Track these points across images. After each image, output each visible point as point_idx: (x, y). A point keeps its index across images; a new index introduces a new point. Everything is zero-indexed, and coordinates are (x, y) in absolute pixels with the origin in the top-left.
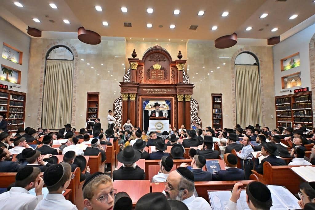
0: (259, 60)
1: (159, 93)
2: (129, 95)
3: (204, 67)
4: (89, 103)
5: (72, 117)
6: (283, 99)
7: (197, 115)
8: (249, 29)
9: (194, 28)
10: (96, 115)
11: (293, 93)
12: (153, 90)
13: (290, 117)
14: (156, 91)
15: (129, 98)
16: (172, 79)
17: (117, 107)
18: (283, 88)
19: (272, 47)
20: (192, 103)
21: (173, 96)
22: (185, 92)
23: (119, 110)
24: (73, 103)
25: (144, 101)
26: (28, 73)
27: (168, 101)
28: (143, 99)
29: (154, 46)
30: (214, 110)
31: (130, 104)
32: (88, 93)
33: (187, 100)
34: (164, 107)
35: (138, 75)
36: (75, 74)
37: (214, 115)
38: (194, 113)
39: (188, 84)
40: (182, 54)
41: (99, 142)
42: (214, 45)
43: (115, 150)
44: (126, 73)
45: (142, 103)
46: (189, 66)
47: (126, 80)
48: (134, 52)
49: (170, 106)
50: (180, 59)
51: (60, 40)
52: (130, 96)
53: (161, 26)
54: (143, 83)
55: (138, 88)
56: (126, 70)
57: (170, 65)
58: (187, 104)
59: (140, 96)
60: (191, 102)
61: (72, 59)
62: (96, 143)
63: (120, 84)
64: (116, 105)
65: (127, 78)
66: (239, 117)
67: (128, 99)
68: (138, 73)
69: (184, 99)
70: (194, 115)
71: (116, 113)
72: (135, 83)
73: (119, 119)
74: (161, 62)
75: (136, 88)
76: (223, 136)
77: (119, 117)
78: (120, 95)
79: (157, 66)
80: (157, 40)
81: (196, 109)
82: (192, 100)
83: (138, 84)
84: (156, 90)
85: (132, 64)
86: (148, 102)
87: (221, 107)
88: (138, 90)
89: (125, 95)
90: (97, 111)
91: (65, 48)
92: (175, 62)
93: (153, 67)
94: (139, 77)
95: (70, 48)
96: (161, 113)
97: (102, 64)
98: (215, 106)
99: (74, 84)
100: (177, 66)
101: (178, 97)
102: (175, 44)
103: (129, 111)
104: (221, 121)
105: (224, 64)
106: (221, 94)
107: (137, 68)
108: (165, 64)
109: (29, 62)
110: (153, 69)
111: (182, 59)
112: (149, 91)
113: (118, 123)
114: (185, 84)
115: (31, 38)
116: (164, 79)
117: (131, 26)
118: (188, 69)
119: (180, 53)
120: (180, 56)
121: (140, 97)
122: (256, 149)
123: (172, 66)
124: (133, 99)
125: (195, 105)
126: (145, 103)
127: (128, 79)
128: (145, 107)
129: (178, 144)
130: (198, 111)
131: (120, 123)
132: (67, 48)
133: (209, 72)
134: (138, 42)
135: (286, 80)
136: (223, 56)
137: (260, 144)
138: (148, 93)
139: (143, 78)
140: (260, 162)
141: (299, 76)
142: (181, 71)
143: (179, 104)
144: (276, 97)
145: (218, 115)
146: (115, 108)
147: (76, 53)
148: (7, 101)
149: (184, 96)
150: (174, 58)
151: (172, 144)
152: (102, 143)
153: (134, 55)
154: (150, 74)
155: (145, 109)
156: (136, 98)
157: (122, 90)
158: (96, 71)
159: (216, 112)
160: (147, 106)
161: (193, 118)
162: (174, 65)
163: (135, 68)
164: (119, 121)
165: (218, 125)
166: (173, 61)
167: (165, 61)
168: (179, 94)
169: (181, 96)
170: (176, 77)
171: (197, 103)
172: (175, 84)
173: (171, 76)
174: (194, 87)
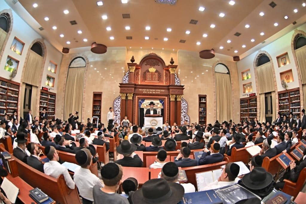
0: (230, 70)
1: (154, 93)
2: (127, 95)
3: (192, 72)
4: (94, 101)
5: (82, 112)
6: (244, 100)
7: (187, 113)
8: (221, 48)
9: (182, 41)
10: (99, 111)
11: (249, 96)
12: (148, 90)
13: (247, 114)
14: (151, 91)
15: (127, 97)
16: (165, 81)
17: (117, 105)
18: (244, 93)
19: (236, 63)
20: (183, 102)
21: (166, 96)
22: (176, 93)
23: (118, 108)
24: (83, 101)
25: (140, 100)
26: (58, 79)
27: (162, 101)
28: (139, 99)
29: (150, 53)
30: (200, 109)
31: (128, 102)
32: (94, 92)
33: (178, 100)
34: (158, 105)
35: (135, 77)
36: (85, 78)
37: (200, 113)
38: (184, 111)
39: (179, 86)
40: (174, 61)
41: (103, 135)
42: (199, 55)
43: (116, 142)
44: (125, 75)
45: (138, 102)
46: (180, 70)
47: (124, 81)
48: (133, 58)
49: (163, 104)
50: (172, 64)
51: (78, 53)
52: (128, 95)
53: (156, 39)
54: (139, 84)
55: (135, 88)
56: (125, 73)
57: (164, 69)
58: (178, 103)
59: (137, 95)
60: (182, 101)
61: (84, 66)
62: (101, 136)
63: (120, 85)
64: (115, 103)
65: (126, 79)
66: (218, 114)
67: (126, 98)
68: (136, 75)
69: (176, 98)
70: (184, 113)
71: (115, 110)
72: (132, 84)
73: (118, 116)
74: (156, 66)
75: (133, 89)
76: (207, 130)
77: (118, 114)
78: (119, 94)
79: (152, 70)
80: (152, 48)
81: (186, 108)
82: (182, 100)
83: (135, 85)
84: (151, 90)
85: (130, 67)
86: (144, 101)
87: (206, 106)
88: (134, 90)
89: (123, 95)
90: (100, 108)
91: (81, 58)
92: (168, 67)
93: (148, 70)
94: (136, 79)
95: (84, 58)
97: (106, 69)
98: (202, 105)
99: (84, 86)
100: (169, 70)
101: (171, 97)
102: (168, 52)
103: (127, 109)
104: (205, 118)
105: (207, 71)
106: (206, 95)
107: (135, 71)
108: (159, 68)
109: (60, 71)
110: (149, 72)
111: (173, 64)
113: (117, 119)
114: (177, 86)
115: (63, 55)
116: (159, 80)
117: (132, 39)
118: (179, 73)
119: (172, 60)
120: (172, 62)
121: (137, 96)
122: (229, 139)
123: (165, 70)
124: (130, 98)
125: (185, 104)
126: (141, 102)
127: (126, 80)
128: (140, 106)
129: (170, 138)
131: (119, 119)
132: (82, 58)
133: (196, 76)
134: (137, 50)
135: (245, 87)
136: (206, 65)
137: (232, 135)
138: (144, 92)
139: (140, 80)
140: (230, 148)
141: (251, 85)
142: (173, 74)
143: (172, 103)
144: (241, 99)
145: (203, 112)
146: (115, 106)
147: (88, 61)
148: (47, 99)
149: (176, 96)
150: (167, 63)
151: (165, 138)
152: (106, 136)
153: (133, 60)
154: (146, 76)
155: (140, 107)
156: (133, 97)
157: (121, 90)
158: (100, 74)
159: (202, 111)
160: (142, 105)
161: (183, 115)
162: (167, 69)
163: (133, 71)
164: (118, 117)
165: (203, 121)
166: (166, 65)
167: (159, 65)
168: (171, 94)
169: (173, 96)
170: (168, 79)
171: (187, 103)
172: (168, 85)
173: (164, 78)
174: (184, 88)
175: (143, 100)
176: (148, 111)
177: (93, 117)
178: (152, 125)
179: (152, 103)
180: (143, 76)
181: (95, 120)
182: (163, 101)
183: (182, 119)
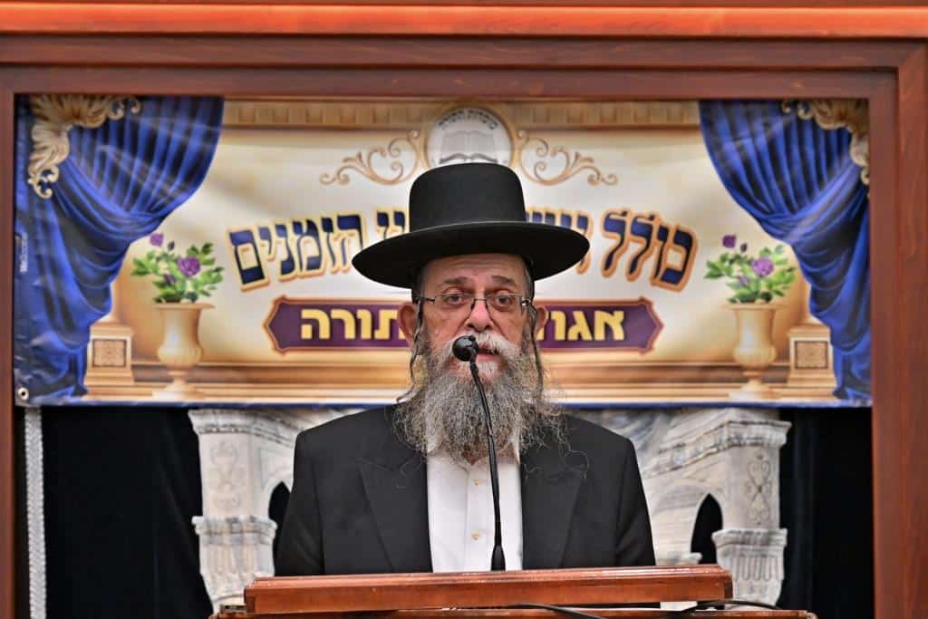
25: (53, 151)
28: (11, 85)
34: (665, 303)
86: (194, 172)
128: (75, 325)
160: (132, 287)
175: (162, 138)
182: (837, 146)
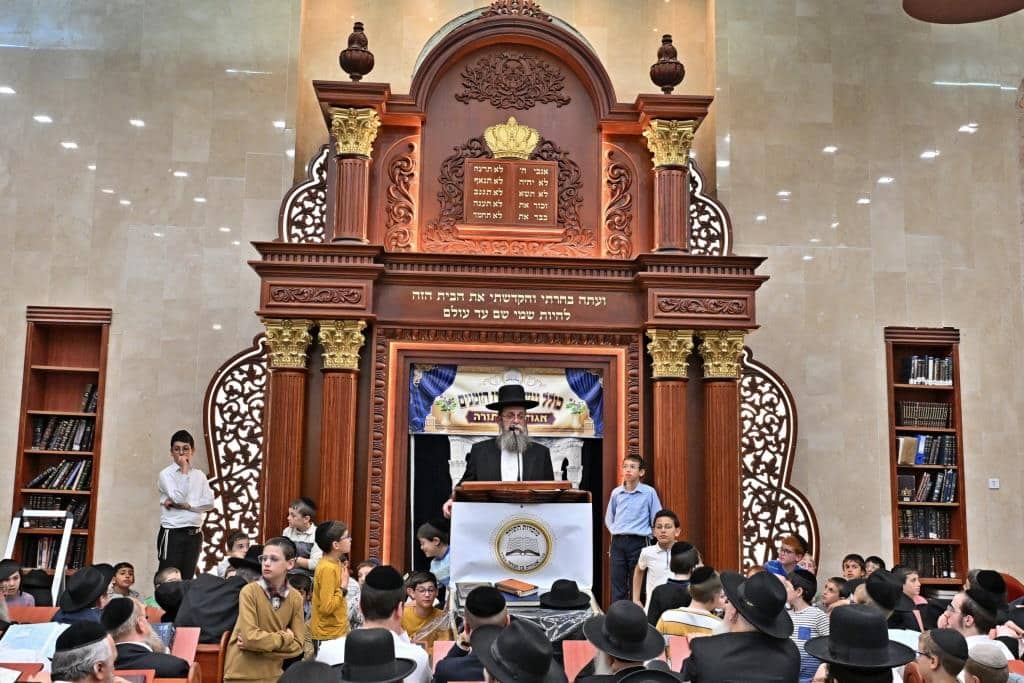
1: (526, 316)
2: (314, 331)
3: (830, 149)
4: (39, 383)
7: (784, 475)
10: (81, 467)
12: (481, 298)
14: (501, 306)
15: (314, 349)
16: (612, 226)
17: (234, 414)
20: (753, 387)
21: (622, 342)
22: (700, 316)
23: (243, 434)
25: (419, 376)
27: (585, 378)
28: (410, 361)
29: (496, 1)
30: (902, 440)
31: (325, 391)
32: (32, 311)
33: (717, 368)
34: (556, 414)
35: (381, 196)
37: (904, 474)
38: (767, 457)
39: (721, 258)
40: (680, 58)
44: (300, 177)
45: (404, 387)
46: (727, 138)
47: (294, 230)
48: (358, 38)
49: (597, 407)
50: (667, 90)
52: (321, 335)
54: (414, 249)
55: (381, 281)
56: (299, 160)
57: (600, 129)
58: (715, 390)
59: (393, 336)
60: (746, 382)
63: (258, 257)
64: (221, 397)
65: (307, 212)
67: (308, 362)
68: (383, 179)
69: (696, 360)
70: (764, 478)
71: (222, 453)
72: (358, 251)
73: (244, 499)
74: (539, 108)
75: (368, 284)
77: (244, 483)
78: (251, 326)
79: (511, 138)
81: (783, 434)
82: (748, 372)
83: (381, 255)
84: (506, 297)
85: (338, 117)
86: (450, 381)
87: (953, 420)
88: (376, 295)
89: (287, 333)
90: (92, 440)
92: (633, 112)
93: (481, 140)
94: (389, 211)
96: (537, 460)
97: (138, 123)
98: (913, 410)
100: (647, 134)
101: (654, 346)
103: (314, 441)
104: (953, 518)
105: (969, 128)
106: (954, 333)
107: (375, 144)
108: (567, 120)
110: (486, 153)
111: (678, 91)
112: (453, 304)
114: (704, 261)
116: (561, 222)
118: (722, 164)
119: (667, 50)
120: (667, 73)
121: (393, 345)
123: (612, 138)
124: (343, 357)
125: (771, 404)
126: (427, 384)
127: (309, 221)
128: (422, 416)
130: (790, 447)
131: (250, 524)
133: (865, 180)
138: (446, 314)
139: (415, 217)
142: (676, 168)
143: (665, 399)
145: (934, 473)
146: (219, 422)
149: (697, 341)
150: (630, 82)
153: (357, 60)
154: (466, 188)
155: (423, 426)
156: (362, 351)
157: (269, 298)
158: (93, 167)
159: (918, 457)
160: (436, 407)
161: (757, 493)
162: (624, 128)
163: (362, 144)
164: (245, 508)
165: (931, 547)
166: (620, 100)
167: (567, 102)
168: (658, 327)
169: (674, 343)
170: (638, 212)
171: (784, 393)
172: (634, 257)
173: (606, 202)
174: (766, 278)
175: (444, 374)
176: (484, 459)
177: (17, 511)
178: (513, 568)
179: (511, 400)
180: (438, 187)
181: (40, 537)
182: (596, 379)
183: (751, 523)
